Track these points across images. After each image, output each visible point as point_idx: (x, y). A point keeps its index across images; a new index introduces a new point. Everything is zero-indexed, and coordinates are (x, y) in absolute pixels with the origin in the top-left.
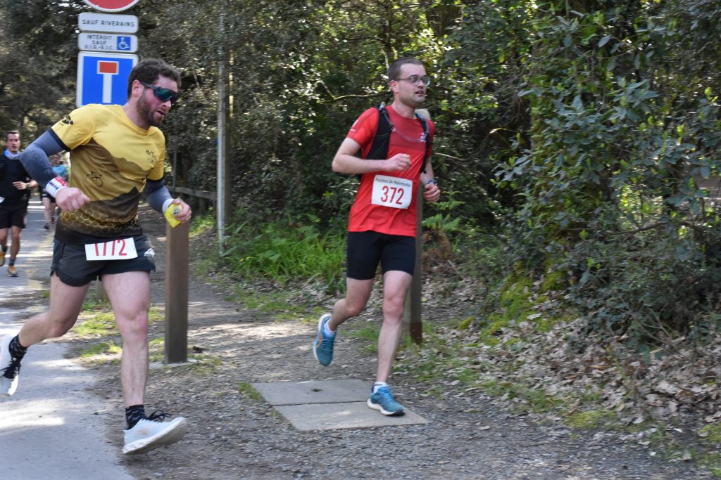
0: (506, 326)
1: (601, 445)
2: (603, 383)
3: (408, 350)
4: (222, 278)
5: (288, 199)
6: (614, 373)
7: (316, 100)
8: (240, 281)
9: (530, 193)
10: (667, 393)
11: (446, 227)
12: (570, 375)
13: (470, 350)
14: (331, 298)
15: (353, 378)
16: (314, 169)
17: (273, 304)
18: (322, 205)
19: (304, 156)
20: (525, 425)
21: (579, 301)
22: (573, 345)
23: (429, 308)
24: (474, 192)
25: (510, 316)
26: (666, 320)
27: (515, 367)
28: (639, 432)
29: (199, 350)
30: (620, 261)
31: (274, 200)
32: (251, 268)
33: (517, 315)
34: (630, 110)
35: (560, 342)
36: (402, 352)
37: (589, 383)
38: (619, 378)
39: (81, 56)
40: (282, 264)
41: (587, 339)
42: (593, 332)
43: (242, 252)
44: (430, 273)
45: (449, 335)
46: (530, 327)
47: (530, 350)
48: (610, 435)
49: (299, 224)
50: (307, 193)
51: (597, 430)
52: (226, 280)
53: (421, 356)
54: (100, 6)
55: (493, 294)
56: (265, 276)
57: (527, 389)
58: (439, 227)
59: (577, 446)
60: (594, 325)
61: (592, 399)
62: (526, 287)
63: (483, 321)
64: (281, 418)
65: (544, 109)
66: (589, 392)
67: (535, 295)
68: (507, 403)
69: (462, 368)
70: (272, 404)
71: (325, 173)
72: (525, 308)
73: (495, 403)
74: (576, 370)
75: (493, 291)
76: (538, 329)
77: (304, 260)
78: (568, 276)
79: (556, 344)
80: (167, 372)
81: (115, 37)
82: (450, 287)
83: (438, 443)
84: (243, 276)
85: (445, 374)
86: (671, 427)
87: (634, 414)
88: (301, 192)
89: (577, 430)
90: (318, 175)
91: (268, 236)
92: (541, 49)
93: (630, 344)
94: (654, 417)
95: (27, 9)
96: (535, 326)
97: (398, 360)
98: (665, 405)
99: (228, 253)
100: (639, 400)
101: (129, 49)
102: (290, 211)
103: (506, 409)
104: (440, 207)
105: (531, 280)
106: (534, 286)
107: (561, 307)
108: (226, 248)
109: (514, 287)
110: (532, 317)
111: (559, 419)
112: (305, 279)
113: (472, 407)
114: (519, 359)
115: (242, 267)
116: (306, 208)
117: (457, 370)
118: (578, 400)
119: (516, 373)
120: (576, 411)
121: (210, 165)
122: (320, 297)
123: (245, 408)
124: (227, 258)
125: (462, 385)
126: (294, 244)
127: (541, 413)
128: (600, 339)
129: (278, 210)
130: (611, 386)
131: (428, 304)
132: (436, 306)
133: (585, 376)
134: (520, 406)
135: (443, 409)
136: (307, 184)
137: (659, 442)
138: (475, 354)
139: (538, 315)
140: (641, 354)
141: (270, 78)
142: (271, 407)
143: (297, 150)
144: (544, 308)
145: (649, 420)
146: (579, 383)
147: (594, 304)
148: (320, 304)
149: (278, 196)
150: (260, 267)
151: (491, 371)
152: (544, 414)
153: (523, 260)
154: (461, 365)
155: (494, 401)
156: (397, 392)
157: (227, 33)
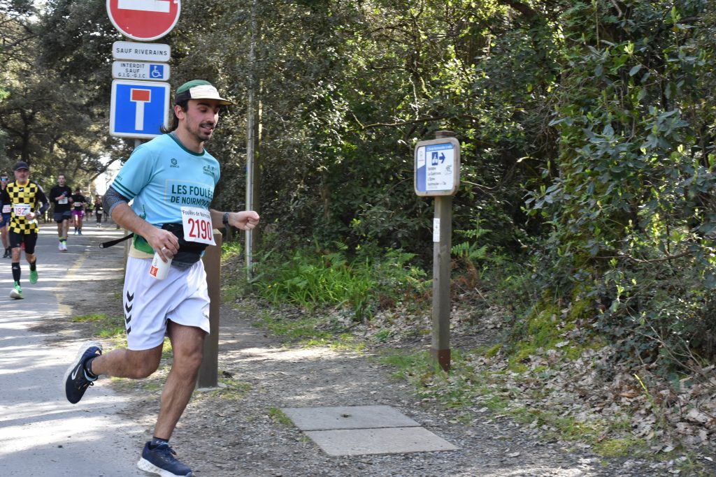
0: (534, 353)
1: (631, 473)
2: (632, 411)
3: (437, 377)
4: (250, 304)
5: (316, 226)
6: (643, 401)
7: (344, 128)
8: (268, 307)
9: (558, 221)
10: (697, 422)
11: (473, 254)
12: (598, 403)
13: (499, 377)
14: (358, 325)
15: (383, 404)
16: (342, 196)
17: (301, 330)
18: (350, 231)
19: (332, 184)
20: (554, 452)
21: (607, 329)
22: (601, 374)
23: (456, 335)
24: (500, 220)
25: (537, 343)
26: (696, 348)
27: (544, 395)
28: (669, 461)
29: (228, 375)
30: (649, 289)
31: (303, 227)
32: (278, 294)
33: (544, 343)
34: (661, 139)
35: (589, 370)
36: (430, 379)
37: (618, 410)
38: (648, 406)
39: (115, 84)
40: (309, 290)
41: (615, 367)
42: (621, 360)
43: (269, 279)
44: (457, 300)
45: (477, 362)
46: (559, 355)
47: (558, 377)
48: (640, 463)
49: (327, 251)
50: (335, 220)
51: (627, 458)
52: (253, 306)
53: (450, 383)
54: (133, 35)
55: (521, 321)
56: (292, 303)
57: (556, 417)
58: (467, 255)
59: (607, 474)
60: (623, 353)
61: (622, 426)
62: (554, 315)
63: (511, 348)
64: (311, 443)
65: (572, 138)
66: (619, 420)
67: (563, 324)
68: (535, 430)
69: (490, 395)
70: (301, 429)
71: (352, 200)
72: (553, 335)
73: (524, 430)
74: (605, 398)
75: (520, 319)
76: (565, 357)
77: (331, 287)
78: (596, 304)
79: (585, 371)
80: (197, 397)
81: (147, 66)
82: (476, 314)
83: (469, 469)
84: (270, 303)
85: (473, 401)
86: (702, 456)
87: (664, 442)
88: (329, 219)
89: (606, 458)
90: (346, 202)
91: (296, 263)
92: (570, 79)
93: (659, 372)
94: (684, 446)
95: (59, 38)
96: (562, 354)
97: (426, 386)
98: (695, 434)
99: (256, 279)
100: (669, 428)
101: (162, 77)
102: (317, 238)
103: (535, 436)
104: (467, 234)
105: (559, 308)
106: (562, 314)
107: (589, 335)
108: (253, 274)
109: (541, 314)
110: (560, 345)
111: (588, 446)
112: (331, 305)
113: (501, 434)
114: (548, 387)
115: (269, 293)
116: (333, 236)
117: (485, 397)
118: (607, 428)
119: (544, 400)
120: (605, 438)
121: (239, 192)
122: (347, 324)
123: (275, 432)
124: (254, 284)
125: (490, 412)
126: (322, 271)
127: (571, 441)
128: (629, 367)
129: (306, 236)
130: (640, 414)
131: (455, 331)
132: (463, 333)
133: (614, 404)
134: (549, 434)
135: (472, 436)
136: (335, 212)
137: (690, 471)
138: (503, 382)
139: (566, 343)
140: (671, 382)
141: (299, 106)
142: (301, 432)
143: (325, 177)
144: (571, 336)
145: (679, 448)
146: (607, 411)
147: (623, 332)
148: (347, 331)
149: (305, 223)
150: (288, 293)
151: (520, 399)
152: (573, 441)
153: (551, 288)
154: (489, 392)
155: (523, 428)
156: (426, 418)
157: (259, 61)
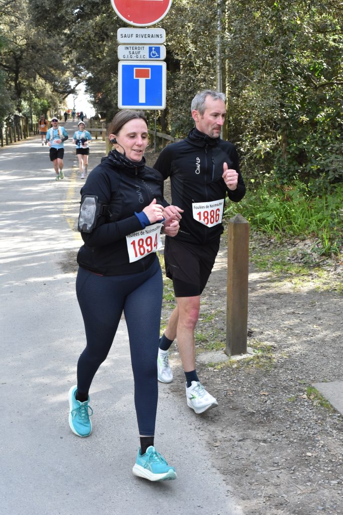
5: (276, 166)
14: (327, 259)
39: (120, 64)
40: (276, 223)
49: (286, 186)
50: (291, 161)
54: (134, 22)
56: (261, 231)
81: (147, 47)
88: (286, 159)
101: (159, 57)
102: (277, 175)
112: (297, 236)
116: (290, 173)
122: (316, 257)
136: (291, 154)
148: (318, 265)
150: (258, 224)
